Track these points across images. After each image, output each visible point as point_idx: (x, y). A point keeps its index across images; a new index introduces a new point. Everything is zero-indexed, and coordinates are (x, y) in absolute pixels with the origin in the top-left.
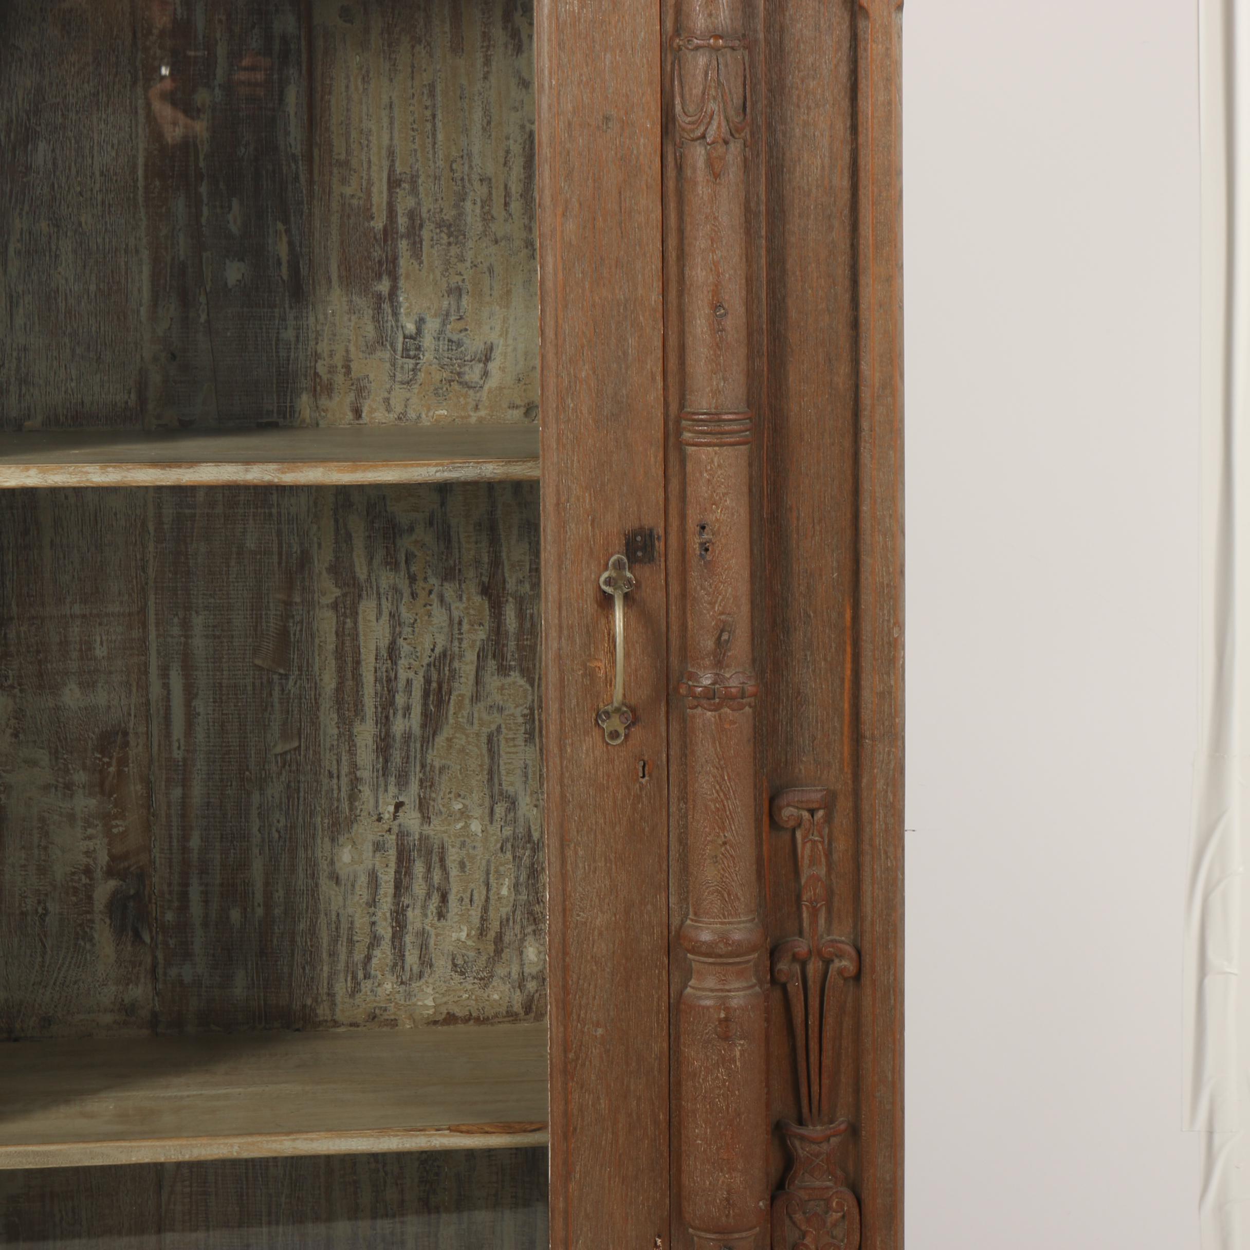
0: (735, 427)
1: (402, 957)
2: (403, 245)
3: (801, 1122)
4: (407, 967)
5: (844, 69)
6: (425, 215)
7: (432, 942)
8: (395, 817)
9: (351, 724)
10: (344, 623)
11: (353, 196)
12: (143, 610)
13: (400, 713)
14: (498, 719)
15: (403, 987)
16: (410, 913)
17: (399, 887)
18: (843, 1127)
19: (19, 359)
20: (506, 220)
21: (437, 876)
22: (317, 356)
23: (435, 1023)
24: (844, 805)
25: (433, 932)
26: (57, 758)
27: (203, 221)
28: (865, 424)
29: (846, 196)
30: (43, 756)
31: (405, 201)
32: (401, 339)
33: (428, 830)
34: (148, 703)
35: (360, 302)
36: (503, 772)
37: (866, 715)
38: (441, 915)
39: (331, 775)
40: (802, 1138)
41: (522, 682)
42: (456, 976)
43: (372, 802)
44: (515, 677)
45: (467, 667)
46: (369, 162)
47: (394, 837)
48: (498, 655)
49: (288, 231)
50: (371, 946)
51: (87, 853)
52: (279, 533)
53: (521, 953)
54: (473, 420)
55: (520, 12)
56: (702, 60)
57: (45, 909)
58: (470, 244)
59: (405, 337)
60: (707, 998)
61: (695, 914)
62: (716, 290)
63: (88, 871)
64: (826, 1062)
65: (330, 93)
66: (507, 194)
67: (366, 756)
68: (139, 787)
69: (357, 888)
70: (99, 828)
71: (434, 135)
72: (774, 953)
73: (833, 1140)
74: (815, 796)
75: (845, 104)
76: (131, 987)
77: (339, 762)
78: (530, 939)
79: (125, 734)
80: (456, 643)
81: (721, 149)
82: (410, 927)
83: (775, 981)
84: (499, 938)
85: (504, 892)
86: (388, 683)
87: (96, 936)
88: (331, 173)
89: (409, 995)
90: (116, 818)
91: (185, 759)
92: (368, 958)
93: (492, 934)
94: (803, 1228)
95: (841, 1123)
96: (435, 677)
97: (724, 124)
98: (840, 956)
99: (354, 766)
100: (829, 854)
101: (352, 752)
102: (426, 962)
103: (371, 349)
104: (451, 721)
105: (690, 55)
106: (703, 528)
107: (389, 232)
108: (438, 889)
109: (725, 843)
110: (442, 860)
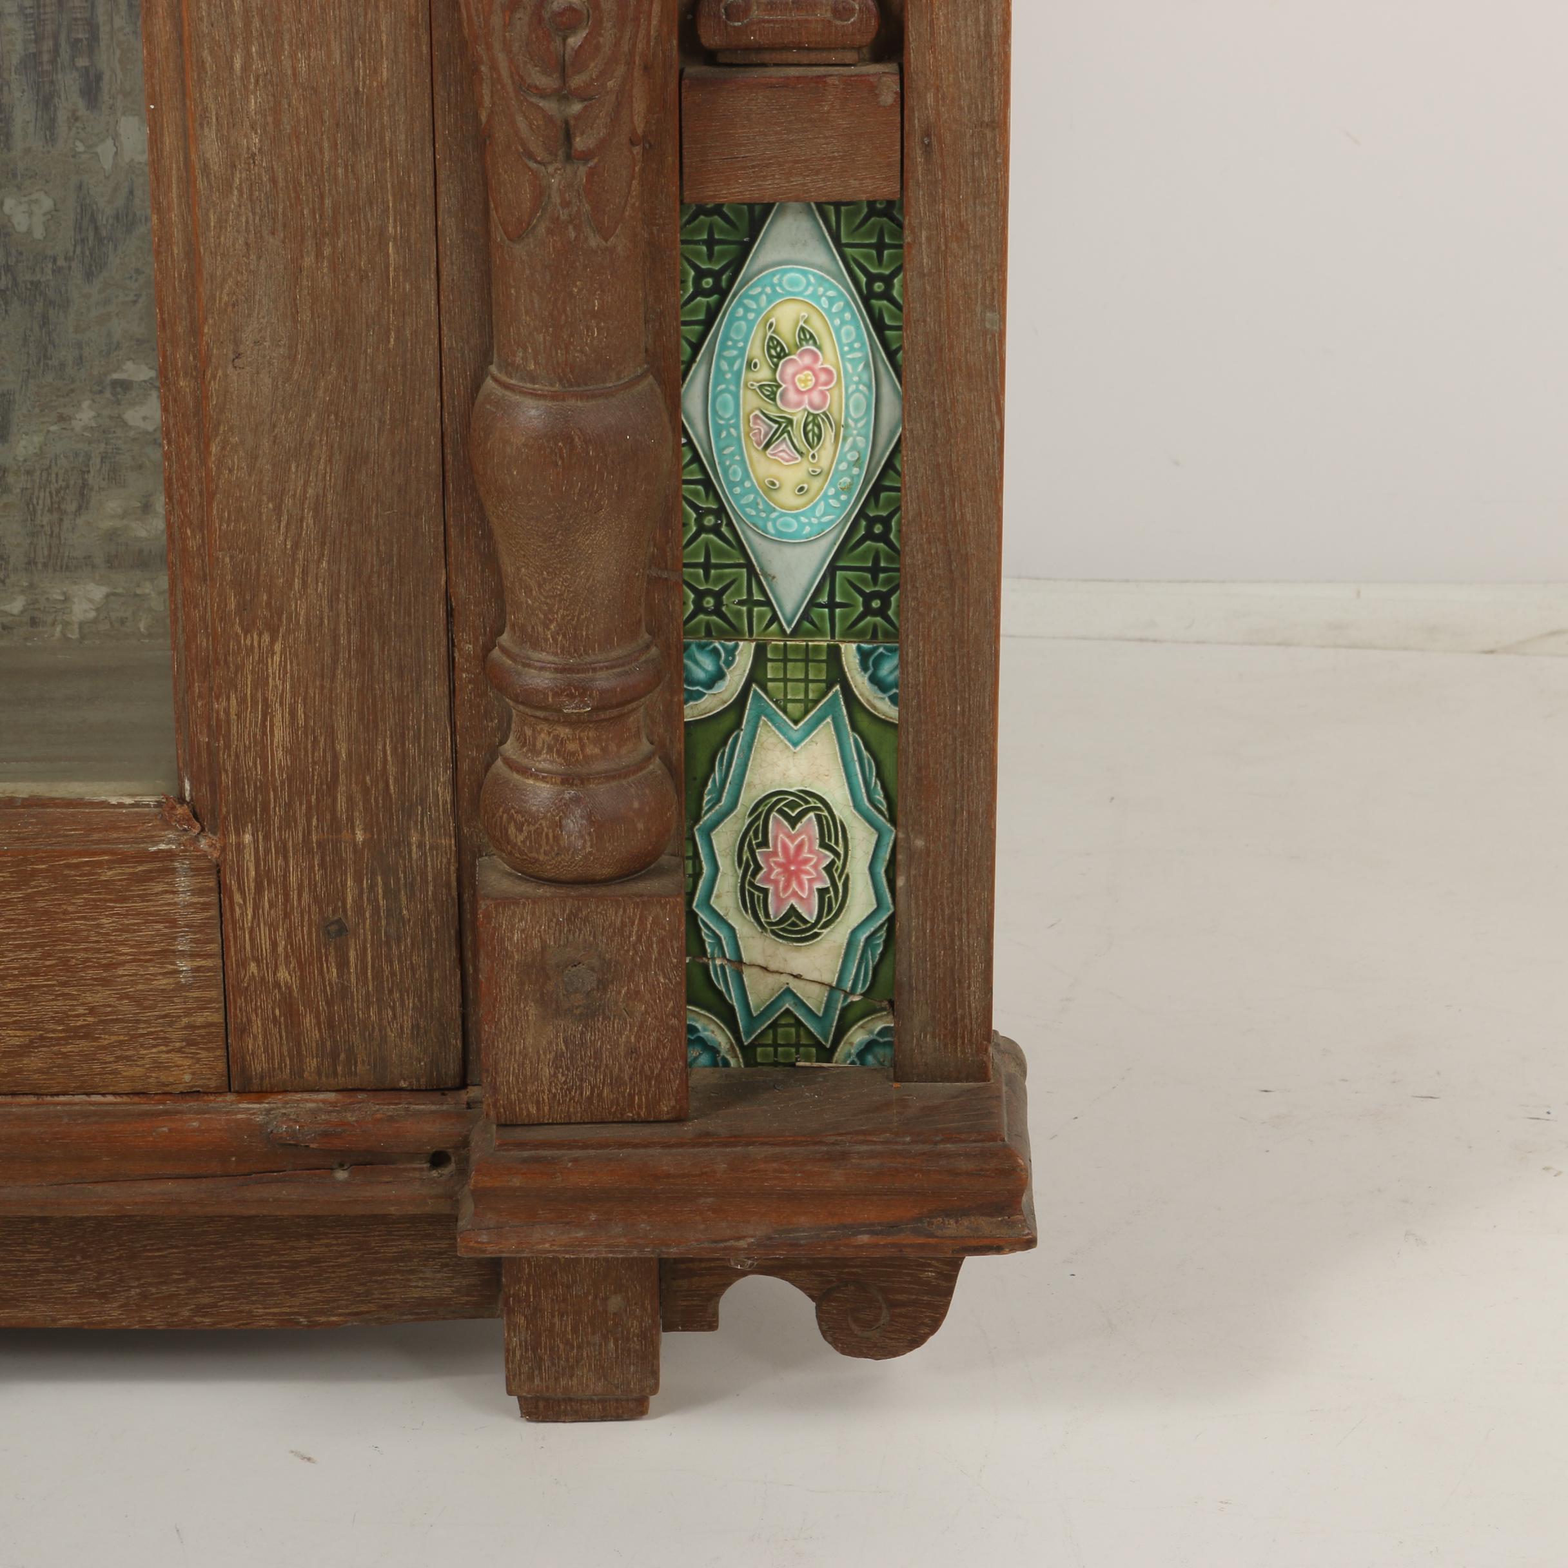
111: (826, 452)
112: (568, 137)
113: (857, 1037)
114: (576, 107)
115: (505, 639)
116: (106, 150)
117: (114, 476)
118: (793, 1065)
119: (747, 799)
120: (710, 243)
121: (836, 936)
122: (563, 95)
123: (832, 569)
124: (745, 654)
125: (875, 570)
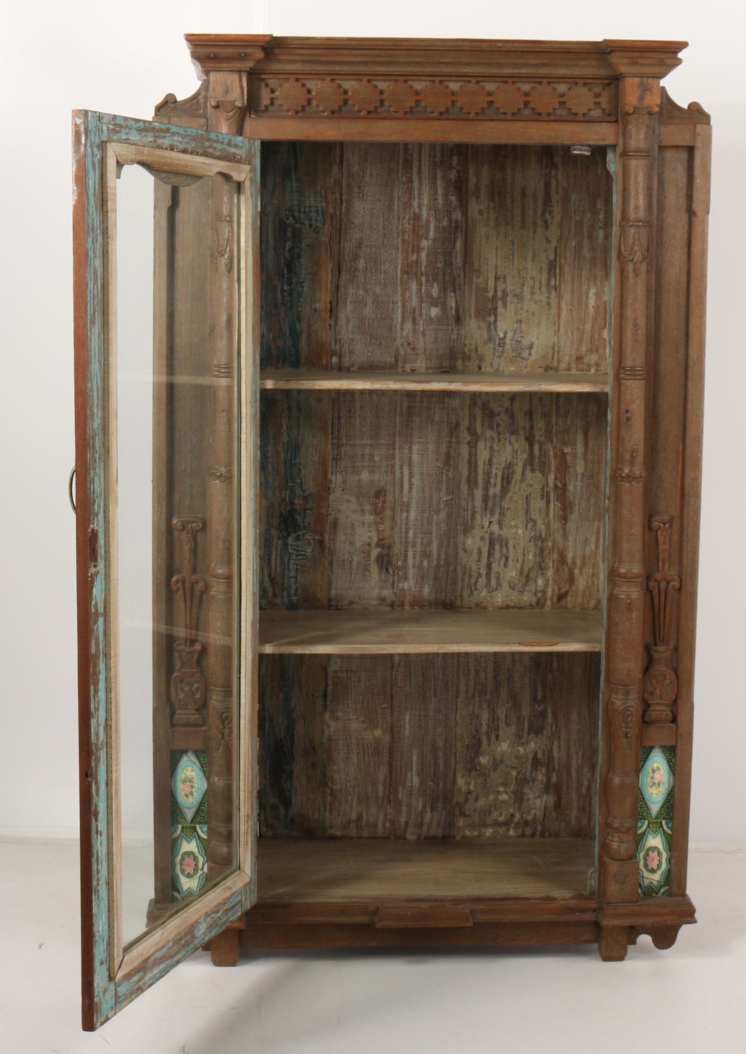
0: (641, 373)
1: (490, 582)
2: (500, 303)
3: (656, 645)
4: (492, 585)
5: (685, 236)
6: (509, 292)
7: (501, 576)
8: (489, 527)
9: (473, 490)
10: (472, 450)
11: (481, 283)
12: (394, 443)
13: (492, 486)
14: (530, 489)
15: (489, 594)
16: (493, 565)
17: (490, 554)
18: (672, 647)
19: (350, 344)
20: (540, 294)
21: (504, 551)
22: (465, 345)
23: (502, 608)
24: (677, 522)
25: (502, 572)
26: (359, 500)
28: (690, 374)
29: (684, 285)
30: (353, 499)
31: (501, 286)
32: (497, 340)
33: (502, 533)
34: (394, 480)
35: (483, 324)
36: (531, 510)
37: (687, 487)
38: (505, 566)
39: (464, 510)
40: (656, 651)
41: (540, 475)
42: (511, 591)
43: (480, 521)
44: (538, 473)
45: (519, 469)
46: (488, 270)
47: (488, 535)
48: (531, 464)
49: (455, 296)
50: (478, 578)
51: (369, 537)
52: (448, 414)
53: (536, 582)
54: (525, 372)
55: (548, 213)
56: (633, 231)
57: (352, 559)
58: (526, 303)
59: (499, 339)
60: (623, 595)
61: (619, 562)
62: (635, 319)
63: (369, 545)
64: (667, 621)
65: (473, 243)
66: (541, 284)
67: (478, 503)
68: (390, 512)
69: (473, 554)
70: (374, 527)
71: (513, 261)
72: (648, 578)
73: (668, 652)
74: (666, 518)
75: (686, 250)
76: (384, 590)
77: (468, 505)
78: (540, 576)
79: (385, 491)
80: (515, 459)
81: (639, 265)
82: (493, 571)
83: (649, 591)
84: (528, 576)
85: (530, 557)
86: (488, 474)
87: (371, 570)
88: (473, 274)
89: (492, 597)
90: (380, 524)
91: (408, 502)
92: (477, 582)
93: (525, 574)
94: (656, 686)
95: (671, 645)
96: (506, 472)
97: (640, 254)
98: (673, 580)
99: (474, 506)
100: (670, 540)
101: (473, 501)
102: (499, 584)
103: (486, 343)
104: (512, 489)
105: (628, 229)
106: (627, 412)
107: (495, 298)
108: (505, 556)
109: (632, 535)
110: (507, 544)
111: (661, 788)
112: (627, 735)
113: (662, 890)
114: (628, 730)
115: (610, 819)
116: (499, 749)
117: (496, 809)
118: (651, 896)
119: (646, 848)
120: (644, 753)
121: (660, 872)
122: (627, 728)
123: (661, 808)
124: (646, 822)
125: (668, 808)
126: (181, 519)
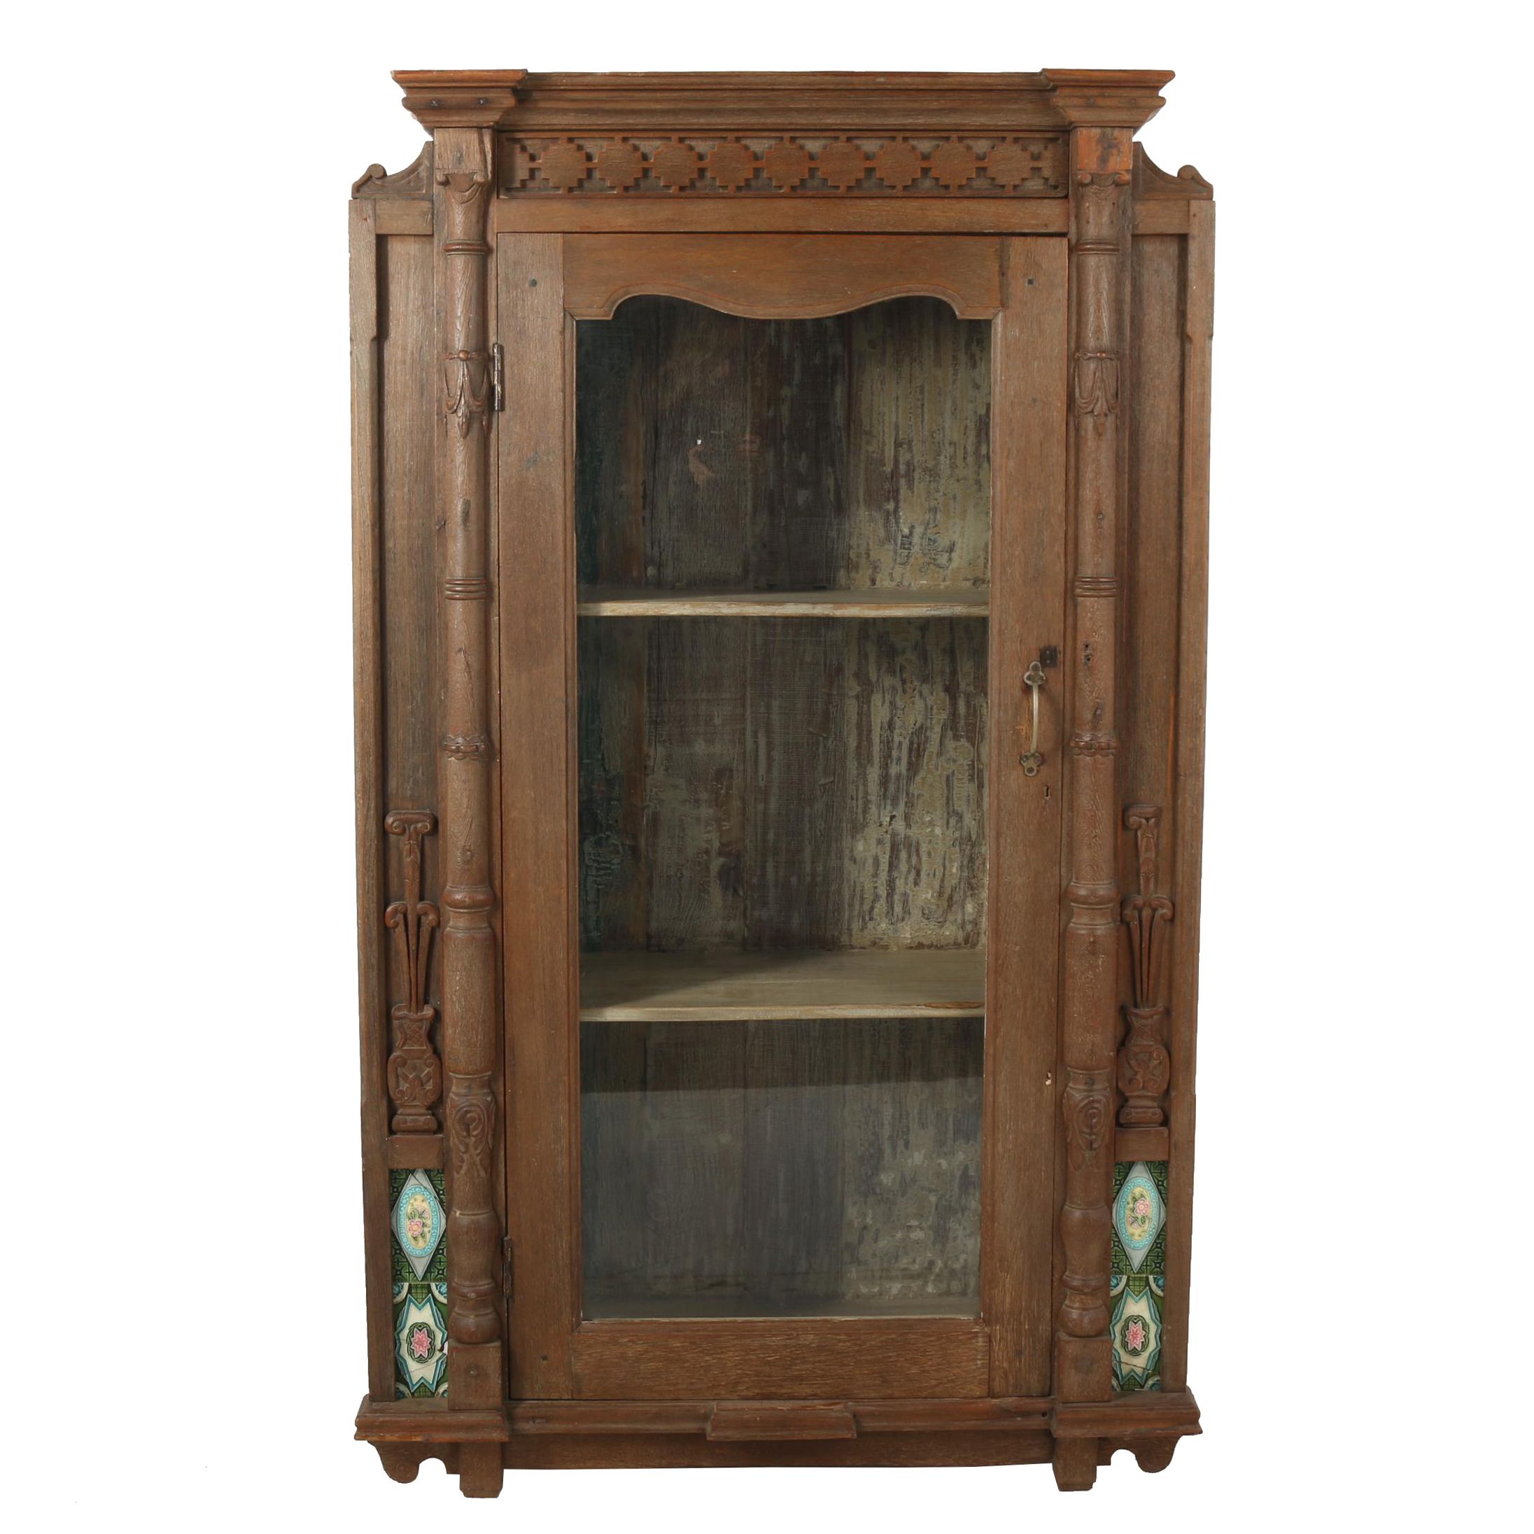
0: (1107, 586)
1: (892, 908)
2: (903, 481)
3: (1136, 1006)
4: (895, 914)
5: (1176, 374)
6: (916, 464)
7: (910, 899)
8: (890, 824)
9: (865, 768)
10: (862, 707)
11: (873, 452)
12: (743, 697)
13: (895, 761)
14: (953, 767)
15: (891, 927)
16: (897, 882)
17: (892, 866)
18: (1161, 1009)
19: (674, 547)
20: (964, 468)
21: (914, 860)
22: (850, 547)
23: (911, 948)
24: (1167, 817)
25: (911, 894)
26: (690, 784)
27: (785, 465)
28: (1185, 587)
29: (1176, 450)
30: (682, 783)
31: (904, 457)
32: (900, 538)
33: (910, 833)
34: (745, 752)
35: (877, 515)
36: (955, 799)
37: (1181, 762)
38: (916, 884)
39: (852, 799)
40: (1136, 1015)
41: (967, 745)
42: (925, 921)
43: (876, 816)
44: (964, 741)
45: (935, 736)
46: (884, 431)
47: (889, 836)
48: (954, 728)
49: (834, 472)
50: (874, 901)
51: (707, 841)
52: (825, 653)
53: (963, 907)
54: (942, 587)
55: (975, 344)
56: (1092, 366)
57: (681, 873)
58: (943, 481)
59: (903, 537)
60: (1083, 929)
61: (1077, 879)
62: (1098, 503)
63: (707, 852)
64: (1153, 970)
65: (861, 390)
66: (966, 452)
67: (873, 787)
68: (738, 803)
69: (867, 865)
70: (715, 826)
71: (923, 416)
72: (1123, 904)
73: (1155, 1017)
74: (1150, 810)
75: (1177, 394)
76: (731, 921)
77: (857, 791)
78: (969, 899)
79: (731, 771)
80: (929, 721)
81: (1103, 419)
82: (897, 891)
83: (1124, 922)
84: (951, 898)
85: (954, 870)
86: (888, 744)
87: (711, 890)
88: (861, 438)
89: (896, 931)
90: (724, 820)
91: (766, 786)
92: (872, 908)
93: (946, 896)
94: (1136, 1069)
95: (1160, 1006)
96: (916, 740)
97: (1105, 403)
98: (1162, 906)
99: (866, 793)
100: (1157, 845)
101: (865, 785)
102: (906, 911)
103: (882, 543)
104: (925, 767)
105: (1085, 362)
106: (1087, 646)
107: (894, 474)
108: (915, 868)
109: (1095, 836)
110: (917, 851)
111: (1146, 1226)
112: (1091, 1145)
113: (1150, 1382)
114: (1094, 1137)
115: (1067, 1273)
116: (909, 1161)
117: (906, 1253)
118: (1133, 1390)
119: (1124, 1318)
120: (1119, 1172)
121: (1146, 1355)
122: (1090, 1134)
123: (1147, 1256)
124: (1124, 1279)
125: (1158, 1256)
126: (398, 817)
